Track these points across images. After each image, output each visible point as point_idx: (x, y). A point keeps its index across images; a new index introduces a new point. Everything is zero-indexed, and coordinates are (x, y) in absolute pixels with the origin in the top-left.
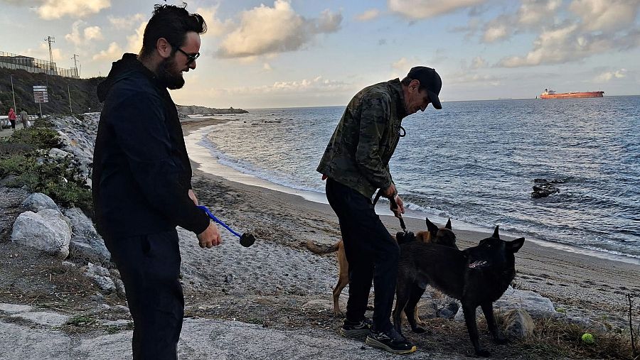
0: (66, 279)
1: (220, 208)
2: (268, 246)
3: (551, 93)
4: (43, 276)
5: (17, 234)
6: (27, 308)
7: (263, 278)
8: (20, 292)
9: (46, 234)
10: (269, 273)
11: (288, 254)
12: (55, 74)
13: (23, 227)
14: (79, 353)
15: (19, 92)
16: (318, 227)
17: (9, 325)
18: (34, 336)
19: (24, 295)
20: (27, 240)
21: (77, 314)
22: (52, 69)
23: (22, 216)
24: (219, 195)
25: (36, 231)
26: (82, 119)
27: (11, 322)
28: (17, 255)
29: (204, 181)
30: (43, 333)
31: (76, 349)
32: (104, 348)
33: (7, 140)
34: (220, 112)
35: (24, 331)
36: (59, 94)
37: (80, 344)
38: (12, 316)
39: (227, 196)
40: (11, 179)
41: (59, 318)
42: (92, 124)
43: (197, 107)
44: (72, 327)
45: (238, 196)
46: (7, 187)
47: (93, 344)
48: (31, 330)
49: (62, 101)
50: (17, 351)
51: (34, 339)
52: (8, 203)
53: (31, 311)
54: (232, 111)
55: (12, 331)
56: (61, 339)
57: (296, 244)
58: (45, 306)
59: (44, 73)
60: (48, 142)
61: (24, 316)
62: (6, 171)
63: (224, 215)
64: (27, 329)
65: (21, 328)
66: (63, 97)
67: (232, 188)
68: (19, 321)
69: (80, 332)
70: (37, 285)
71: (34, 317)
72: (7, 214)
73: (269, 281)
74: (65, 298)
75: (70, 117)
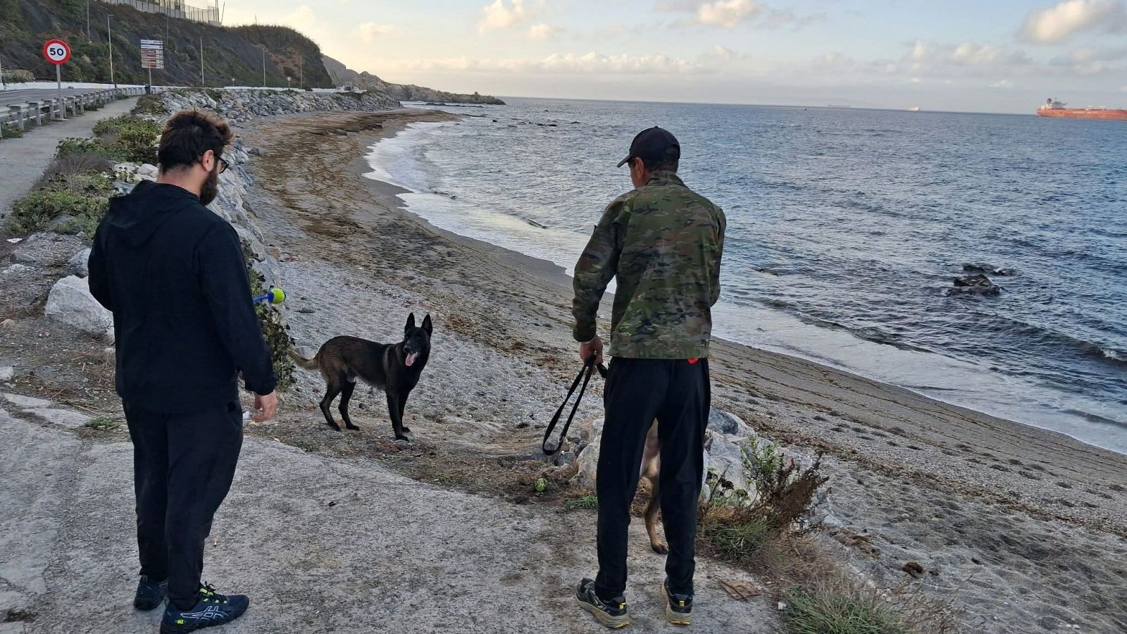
0: (101, 372)
1: (411, 274)
2: (459, 343)
3: (1058, 106)
4: (75, 365)
5: (51, 307)
6: (45, 402)
7: (429, 393)
8: (42, 383)
9: (91, 310)
10: (443, 386)
11: (488, 359)
12: (182, 17)
13: (60, 298)
14: (86, 458)
15: (121, 45)
16: (560, 318)
17: (18, 420)
18: (42, 436)
19: (45, 388)
20: (65, 315)
21: (104, 415)
22: (178, 7)
23: (60, 284)
24: (418, 251)
25: (76, 305)
26: (217, 97)
27: (20, 417)
28: (47, 334)
29: (401, 223)
30: (53, 433)
31: (83, 454)
32: (115, 456)
33: (79, 143)
34: (456, 99)
35: (32, 429)
36: (185, 51)
37: (91, 449)
38: (24, 410)
39: (431, 253)
40: (64, 221)
41: (78, 418)
42: (233, 108)
43: (418, 89)
44: (89, 431)
45: (449, 254)
46: (56, 231)
47: (105, 450)
48: (42, 429)
49: (189, 64)
50: (19, 450)
51: (41, 439)
52: (51, 260)
53: (49, 407)
54: (476, 99)
55: (19, 427)
56: (71, 441)
57: (508, 344)
58: (67, 403)
59: (164, 15)
60: (140, 151)
61: (38, 412)
62: (57, 209)
63: (413, 285)
64: (37, 426)
65: (29, 425)
66: (193, 58)
67: (442, 240)
68: (30, 417)
69: (95, 437)
70: (64, 375)
71: (49, 414)
72: (45, 276)
73: (437, 398)
74: (98, 395)
75: (199, 95)
